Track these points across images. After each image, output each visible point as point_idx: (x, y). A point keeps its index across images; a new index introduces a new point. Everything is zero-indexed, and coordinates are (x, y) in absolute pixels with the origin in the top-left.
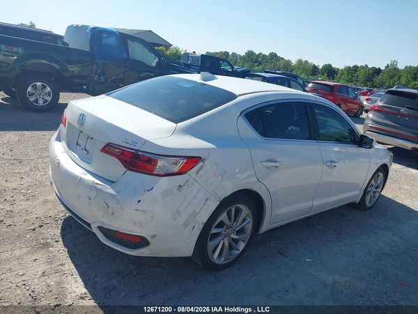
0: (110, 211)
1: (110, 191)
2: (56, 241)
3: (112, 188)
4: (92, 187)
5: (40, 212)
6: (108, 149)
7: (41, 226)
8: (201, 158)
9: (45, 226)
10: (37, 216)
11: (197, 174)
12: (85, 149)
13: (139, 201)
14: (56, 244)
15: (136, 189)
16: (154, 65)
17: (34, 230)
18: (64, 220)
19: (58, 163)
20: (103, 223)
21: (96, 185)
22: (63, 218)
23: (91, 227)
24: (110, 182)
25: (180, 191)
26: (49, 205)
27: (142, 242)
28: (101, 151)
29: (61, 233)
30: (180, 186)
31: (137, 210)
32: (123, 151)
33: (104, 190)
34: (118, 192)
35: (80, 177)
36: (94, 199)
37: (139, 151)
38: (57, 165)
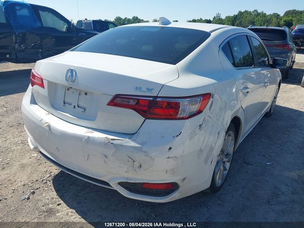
0: (136, 164)
1: (133, 144)
2: (59, 205)
3: (134, 141)
4: (106, 144)
5: (23, 178)
6: (118, 101)
7: (33, 193)
8: (210, 94)
9: (37, 192)
10: (23, 183)
11: (210, 110)
12: (78, 107)
13: (170, 149)
14: (59, 207)
15: (162, 137)
16: (64, 30)
17: (29, 198)
18: (53, 180)
19: (49, 126)
20: (127, 178)
21: (112, 141)
22: (50, 179)
23: (110, 186)
24: (130, 135)
25: (200, 130)
26: (29, 169)
27: (172, 187)
28: (109, 104)
29: (58, 195)
30: (200, 125)
31: (169, 158)
32: (138, 100)
33: (124, 144)
34: (143, 144)
35: (86, 136)
36: (112, 156)
37: (157, 97)
38: (47, 128)
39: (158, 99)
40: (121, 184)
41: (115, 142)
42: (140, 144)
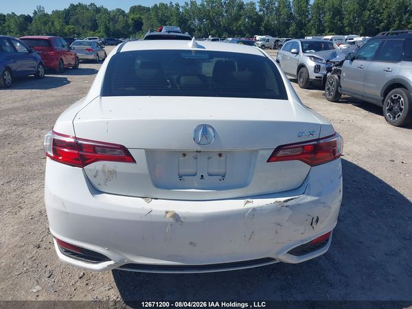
3: (309, 194)
12: (209, 175)
13: (340, 190)
15: (332, 182)
19: (176, 216)
21: (285, 204)
28: (270, 161)
32: (303, 147)
33: (301, 202)
34: (318, 195)
35: (250, 209)
36: (287, 221)
37: (319, 139)
38: (172, 220)
39: (322, 141)
40: (292, 252)
41: (288, 203)
42: (316, 196)
